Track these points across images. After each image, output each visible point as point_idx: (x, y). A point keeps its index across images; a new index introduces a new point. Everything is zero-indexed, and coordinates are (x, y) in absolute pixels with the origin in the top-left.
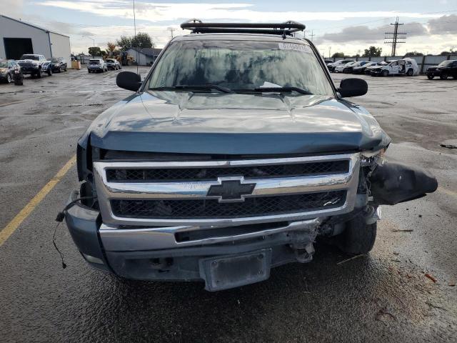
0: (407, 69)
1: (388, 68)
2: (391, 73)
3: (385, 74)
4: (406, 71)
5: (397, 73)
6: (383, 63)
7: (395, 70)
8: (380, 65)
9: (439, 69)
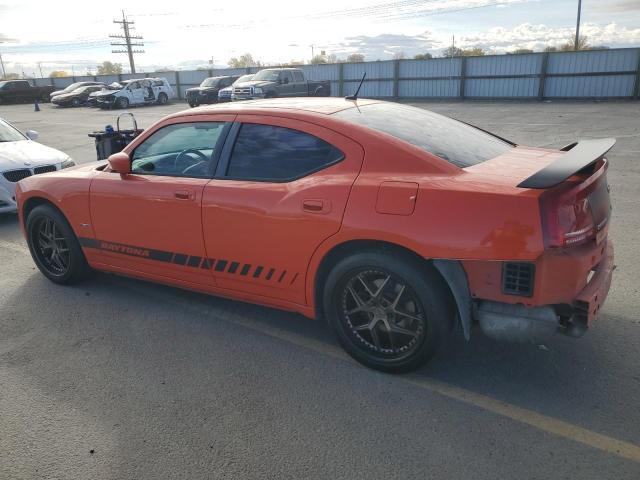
0: (156, 94)
1: (124, 93)
2: (132, 102)
3: (123, 103)
4: (156, 97)
5: (143, 101)
6: (116, 84)
7: (138, 96)
8: (111, 89)
9: (204, 92)
